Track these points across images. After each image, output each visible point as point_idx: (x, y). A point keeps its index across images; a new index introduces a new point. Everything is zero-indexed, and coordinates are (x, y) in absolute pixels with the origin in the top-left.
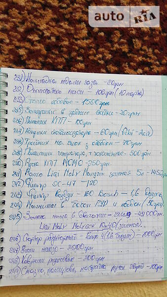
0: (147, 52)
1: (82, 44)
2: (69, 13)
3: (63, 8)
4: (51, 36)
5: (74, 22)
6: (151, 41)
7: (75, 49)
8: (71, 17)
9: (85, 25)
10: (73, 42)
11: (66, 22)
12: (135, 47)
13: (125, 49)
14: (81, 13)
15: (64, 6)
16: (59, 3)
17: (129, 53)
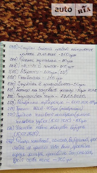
0: (68, 33)
1: (29, 31)
2: (21, 13)
3: (17, 10)
4: (11, 27)
5: (24, 18)
6: (71, 26)
7: (25, 33)
8: (22, 15)
9: (31, 19)
10: (24, 29)
11: (19, 18)
12: (61, 30)
13: (56, 31)
14: (28, 12)
15: (18, 9)
16: (15, 7)
17: (58, 34)
